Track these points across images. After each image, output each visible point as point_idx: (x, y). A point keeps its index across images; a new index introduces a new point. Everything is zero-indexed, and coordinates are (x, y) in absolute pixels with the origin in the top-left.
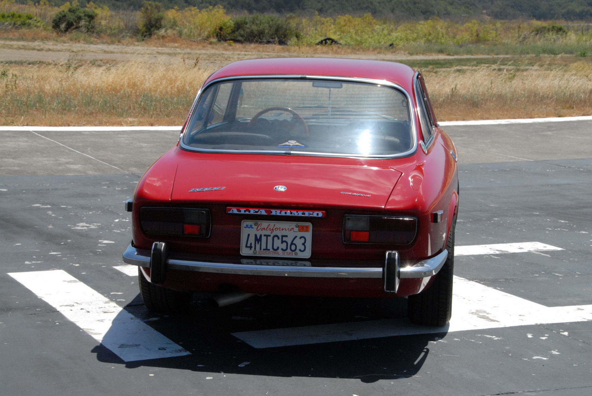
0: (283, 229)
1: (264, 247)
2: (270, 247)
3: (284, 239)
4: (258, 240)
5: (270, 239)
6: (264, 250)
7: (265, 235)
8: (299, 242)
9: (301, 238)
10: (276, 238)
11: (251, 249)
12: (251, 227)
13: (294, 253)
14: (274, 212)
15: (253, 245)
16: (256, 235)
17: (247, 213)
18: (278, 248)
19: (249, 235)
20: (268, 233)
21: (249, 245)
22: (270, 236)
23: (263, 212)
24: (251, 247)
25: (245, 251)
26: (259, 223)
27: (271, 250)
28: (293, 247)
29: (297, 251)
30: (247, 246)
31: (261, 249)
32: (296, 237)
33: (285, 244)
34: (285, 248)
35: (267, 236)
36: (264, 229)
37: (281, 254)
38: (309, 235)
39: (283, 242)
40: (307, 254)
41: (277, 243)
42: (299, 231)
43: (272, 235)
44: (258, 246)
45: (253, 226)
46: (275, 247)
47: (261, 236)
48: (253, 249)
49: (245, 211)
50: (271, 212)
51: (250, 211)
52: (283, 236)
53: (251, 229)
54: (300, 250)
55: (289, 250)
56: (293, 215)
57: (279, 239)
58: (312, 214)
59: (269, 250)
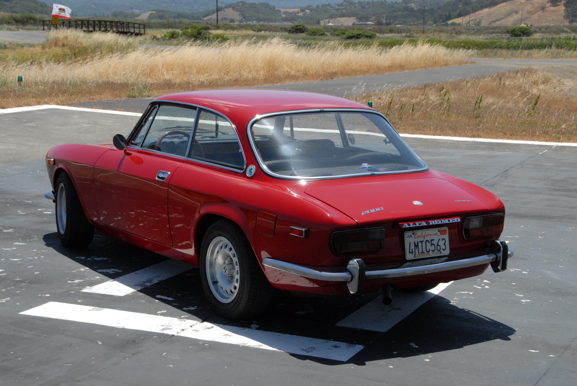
0: (431, 235)
1: (420, 251)
2: (424, 250)
3: (433, 242)
4: (416, 246)
5: (424, 243)
6: (421, 253)
7: (420, 242)
8: (441, 243)
9: (442, 240)
10: (427, 243)
11: (412, 254)
12: (411, 236)
13: (439, 252)
14: (432, 223)
15: (414, 251)
16: (415, 243)
17: (414, 226)
18: (430, 250)
19: (410, 243)
20: (422, 239)
21: (411, 251)
22: (423, 241)
23: (424, 224)
24: (412, 252)
25: (409, 257)
26: (416, 232)
27: (426, 252)
28: (439, 248)
29: (441, 250)
30: (410, 252)
31: (419, 253)
32: (439, 239)
33: (433, 246)
34: (433, 250)
35: (422, 242)
36: (419, 236)
37: (431, 255)
38: (446, 237)
39: (432, 245)
40: (447, 252)
41: (429, 245)
42: (441, 235)
43: (425, 240)
44: (417, 251)
45: (412, 236)
46: (428, 250)
47: (418, 242)
48: (414, 253)
49: (413, 225)
50: (429, 223)
51: (416, 224)
52: (431, 240)
53: (411, 238)
54: (443, 249)
55: (436, 251)
56: (443, 223)
57: (429, 243)
58: (454, 220)
59: (424, 252)
